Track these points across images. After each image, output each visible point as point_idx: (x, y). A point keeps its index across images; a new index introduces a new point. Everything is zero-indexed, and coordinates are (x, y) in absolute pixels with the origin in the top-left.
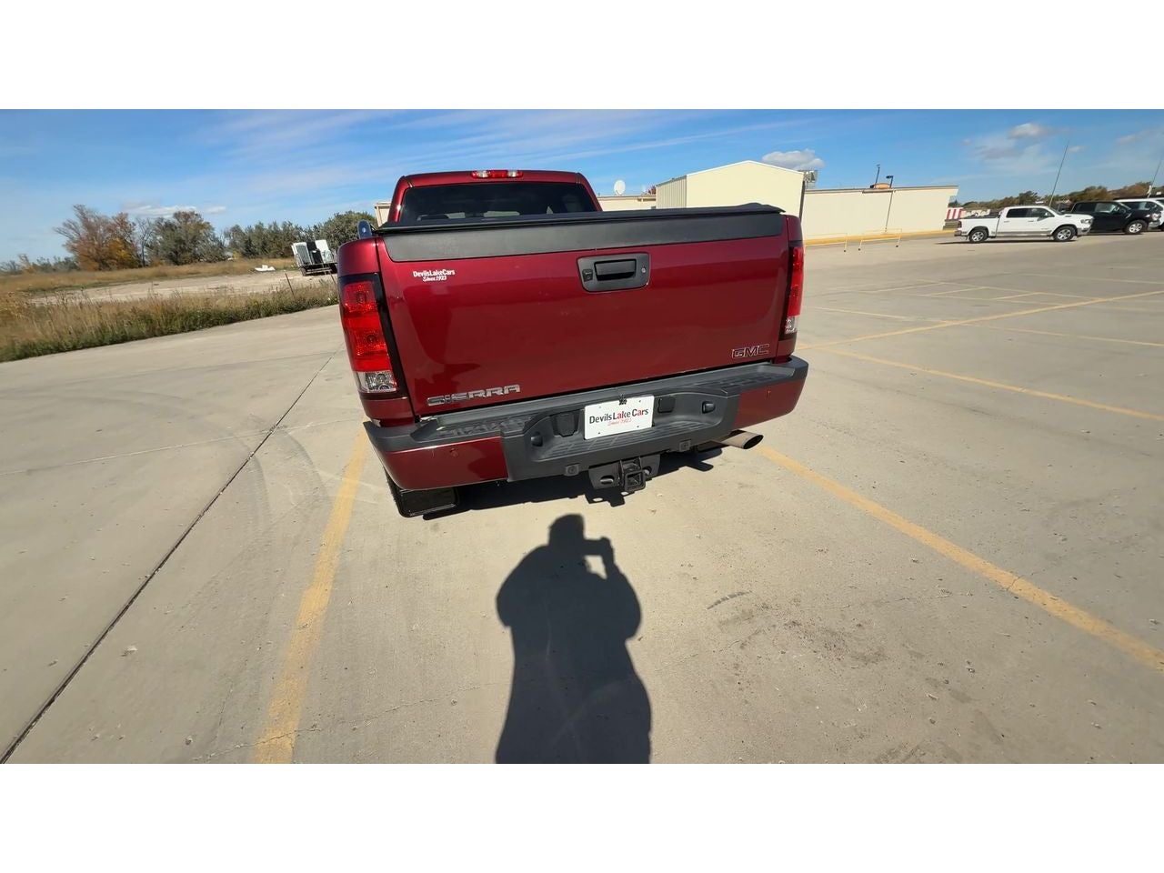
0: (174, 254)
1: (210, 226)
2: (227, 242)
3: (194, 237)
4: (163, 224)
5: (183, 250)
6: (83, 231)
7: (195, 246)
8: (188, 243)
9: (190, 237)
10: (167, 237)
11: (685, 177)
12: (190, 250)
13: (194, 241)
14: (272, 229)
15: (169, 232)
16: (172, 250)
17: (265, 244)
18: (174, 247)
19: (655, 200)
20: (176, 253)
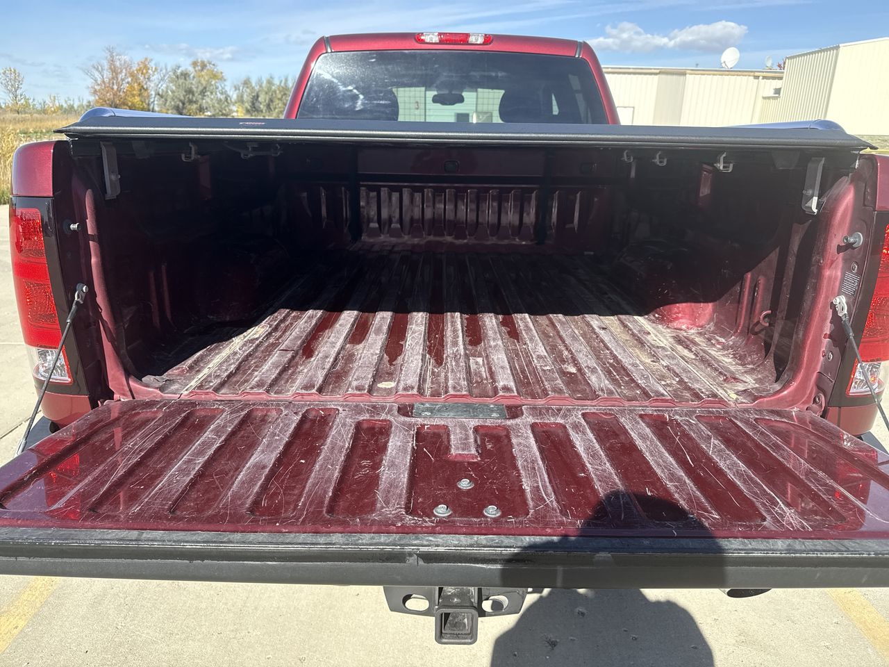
0: (181, 105)
1: (222, 77)
2: (234, 96)
3: (205, 88)
4: (179, 72)
5: (191, 102)
6: (107, 75)
7: (203, 99)
8: (196, 95)
9: (201, 88)
10: (178, 87)
11: (837, 48)
12: (196, 102)
13: (203, 92)
14: (282, 84)
15: (181, 81)
16: (181, 101)
17: (271, 101)
18: (182, 98)
19: (781, 78)
20: (184, 104)
